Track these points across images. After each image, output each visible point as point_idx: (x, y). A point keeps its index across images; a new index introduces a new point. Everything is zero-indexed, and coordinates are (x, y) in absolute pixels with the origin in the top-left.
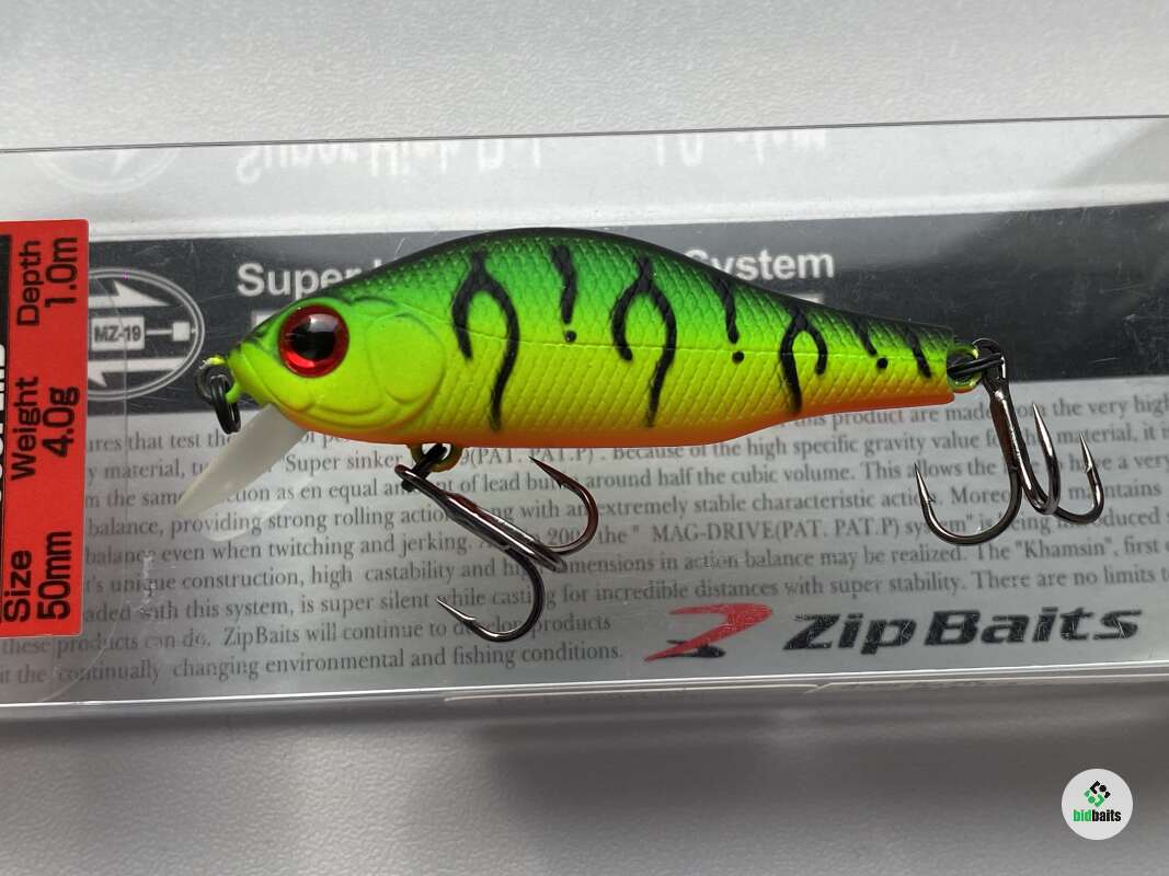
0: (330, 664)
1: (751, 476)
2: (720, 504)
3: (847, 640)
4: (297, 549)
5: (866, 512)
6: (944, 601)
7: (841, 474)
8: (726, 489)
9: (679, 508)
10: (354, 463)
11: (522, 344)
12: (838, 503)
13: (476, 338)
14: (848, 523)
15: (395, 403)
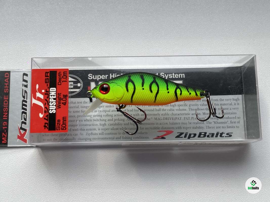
0: (103, 139)
1: (170, 110)
2: (165, 114)
3: (185, 137)
4: (98, 120)
5: (189, 116)
6: (201, 131)
7: (185, 110)
8: (166, 112)
9: (159, 115)
10: (107, 107)
11: (136, 90)
12: (184, 114)
13: (129, 89)
14: (186, 118)
15: (117, 99)
